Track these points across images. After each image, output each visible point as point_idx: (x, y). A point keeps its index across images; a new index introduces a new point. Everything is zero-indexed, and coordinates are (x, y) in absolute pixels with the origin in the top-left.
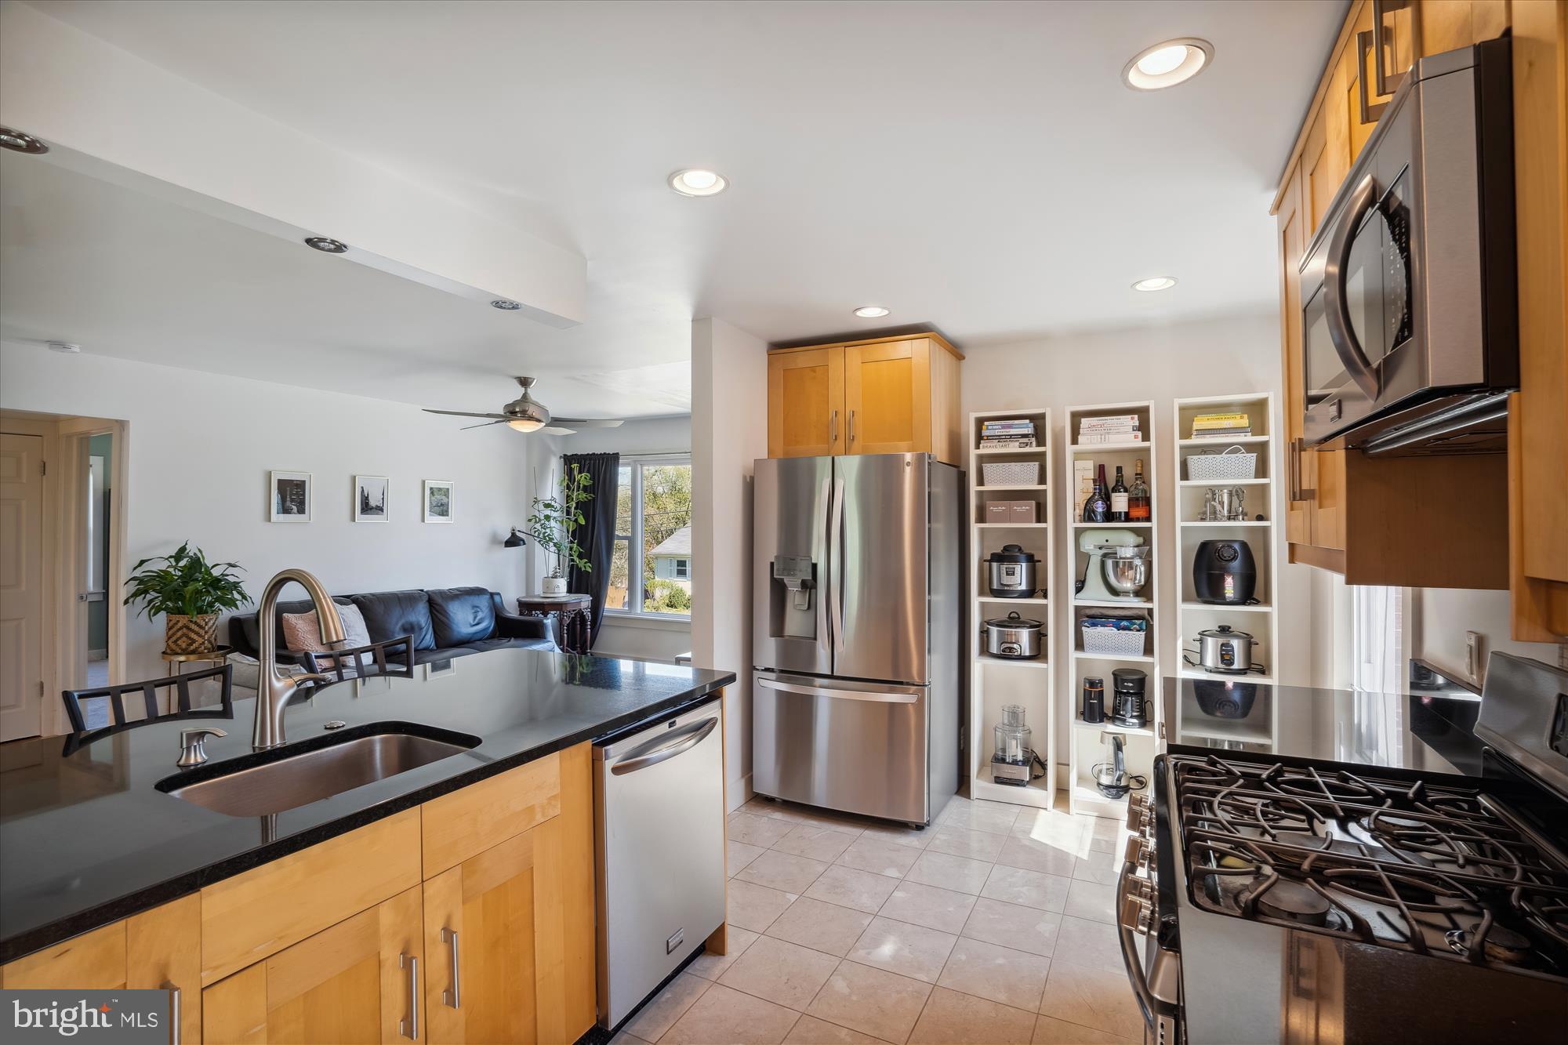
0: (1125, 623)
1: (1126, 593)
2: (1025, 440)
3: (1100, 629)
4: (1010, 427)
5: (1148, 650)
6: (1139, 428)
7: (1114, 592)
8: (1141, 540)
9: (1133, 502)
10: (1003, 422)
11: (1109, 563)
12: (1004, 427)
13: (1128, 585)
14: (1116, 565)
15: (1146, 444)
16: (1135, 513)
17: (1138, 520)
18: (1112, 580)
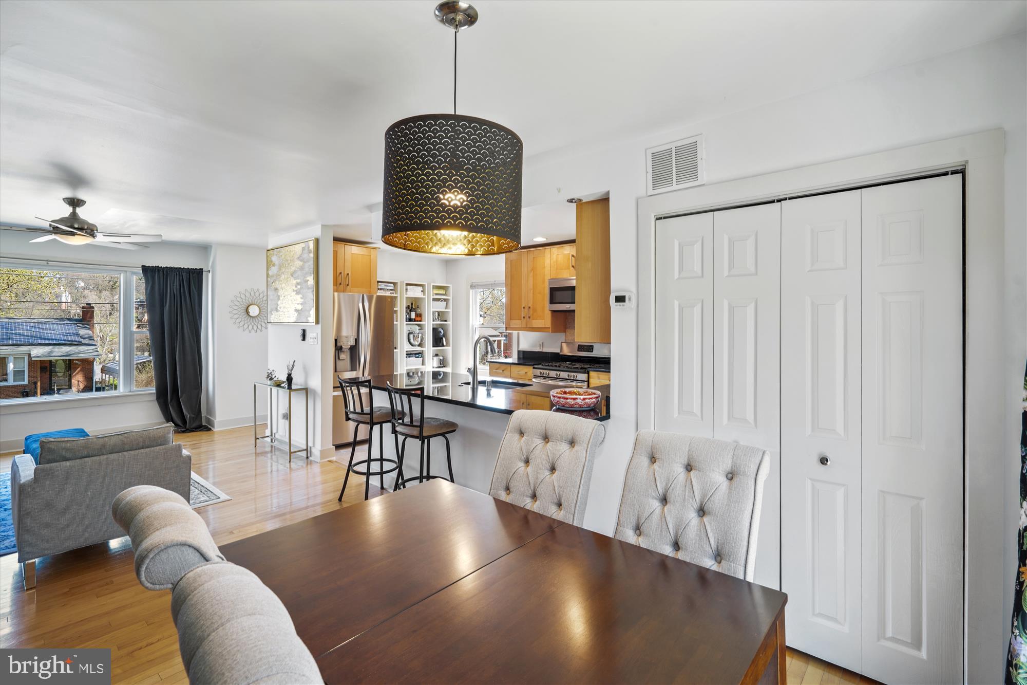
0: (417, 356)
1: (415, 345)
2: (392, 291)
3: (411, 358)
4: (387, 286)
5: (423, 364)
6: (422, 291)
7: (412, 345)
8: (420, 328)
9: (417, 315)
10: (385, 284)
11: (411, 336)
12: (385, 286)
13: (417, 343)
14: (414, 336)
15: (424, 297)
16: (417, 319)
17: (417, 321)
18: (412, 341)
